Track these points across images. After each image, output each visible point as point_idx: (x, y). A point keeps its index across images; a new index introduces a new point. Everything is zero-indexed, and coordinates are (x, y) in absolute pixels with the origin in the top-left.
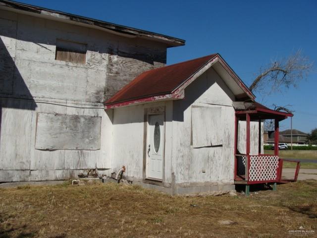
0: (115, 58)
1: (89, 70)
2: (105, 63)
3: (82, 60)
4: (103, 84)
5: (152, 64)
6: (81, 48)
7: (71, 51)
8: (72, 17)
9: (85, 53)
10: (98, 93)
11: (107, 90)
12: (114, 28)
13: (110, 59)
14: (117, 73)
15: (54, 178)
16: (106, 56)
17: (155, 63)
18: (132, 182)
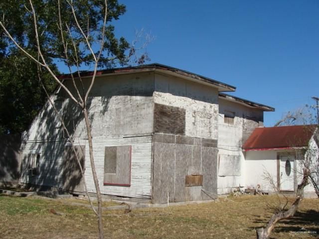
0: (245, 120)
1: (236, 128)
2: (242, 123)
3: (233, 122)
4: (241, 136)
5: (258, 123)
6: (232, 115)
7: (228, 117)
8: (236, 98)
9: (233, 118)
10: (239, 142)
11: (243, 140)
12: (250, 104)
13: (243, 121)
14: (246, 129)
15: (225, 193)
16: (242, 119)
17: (260, 122)
18: (268, 194)
